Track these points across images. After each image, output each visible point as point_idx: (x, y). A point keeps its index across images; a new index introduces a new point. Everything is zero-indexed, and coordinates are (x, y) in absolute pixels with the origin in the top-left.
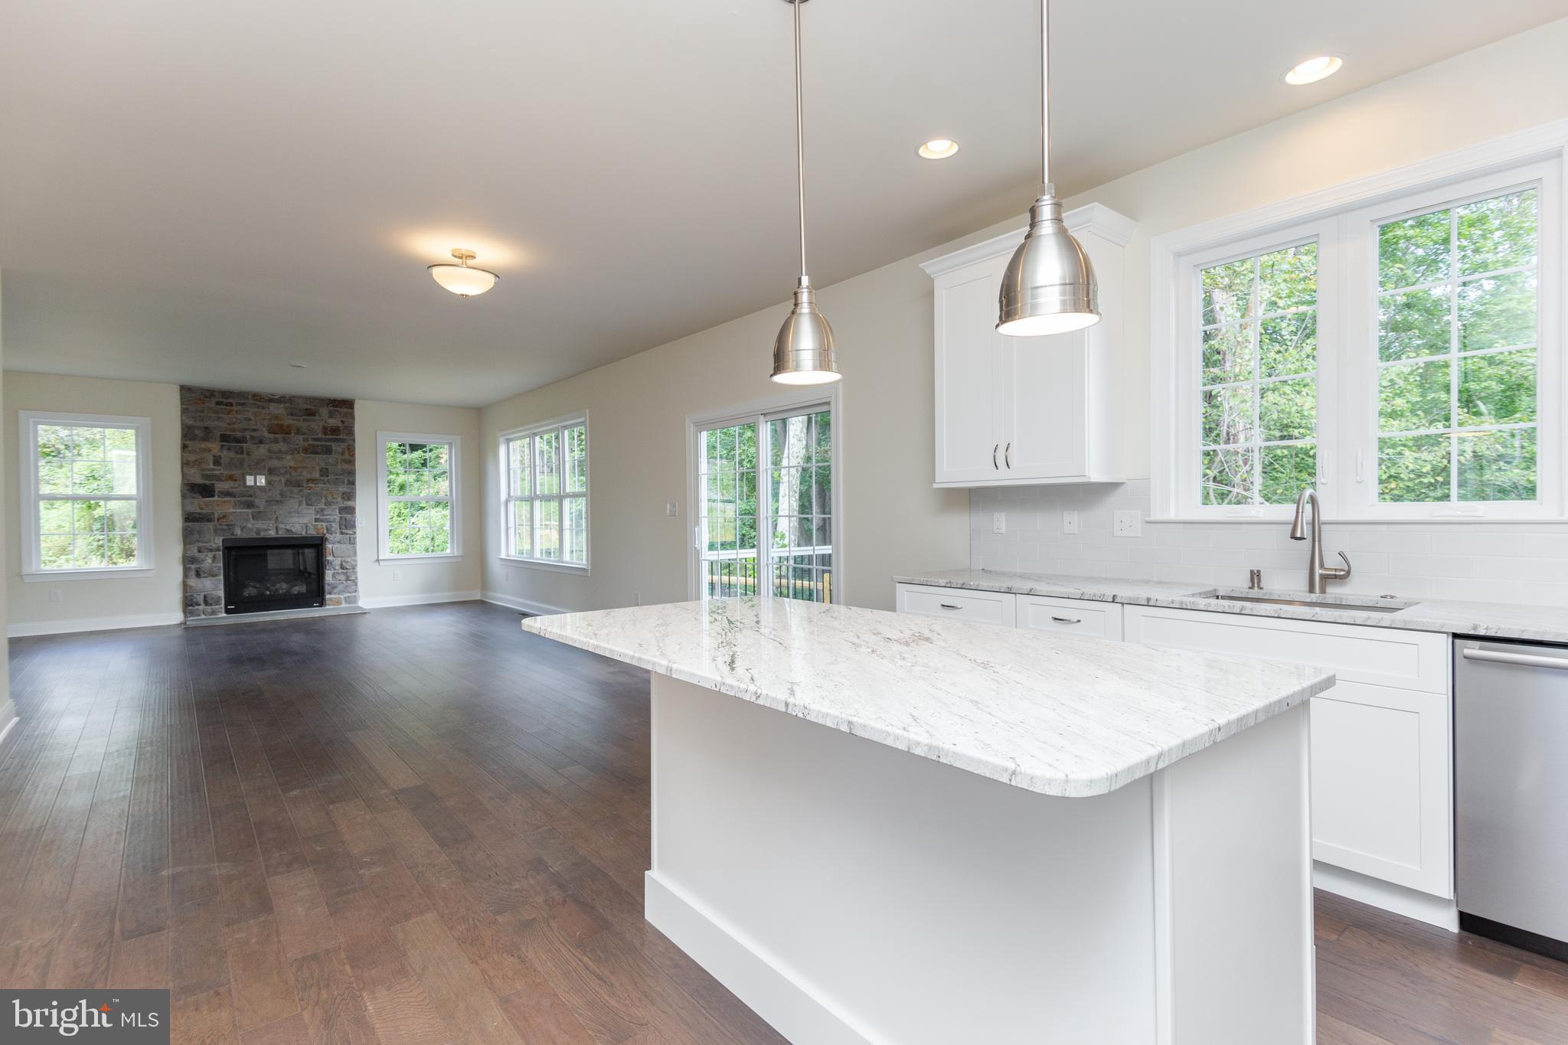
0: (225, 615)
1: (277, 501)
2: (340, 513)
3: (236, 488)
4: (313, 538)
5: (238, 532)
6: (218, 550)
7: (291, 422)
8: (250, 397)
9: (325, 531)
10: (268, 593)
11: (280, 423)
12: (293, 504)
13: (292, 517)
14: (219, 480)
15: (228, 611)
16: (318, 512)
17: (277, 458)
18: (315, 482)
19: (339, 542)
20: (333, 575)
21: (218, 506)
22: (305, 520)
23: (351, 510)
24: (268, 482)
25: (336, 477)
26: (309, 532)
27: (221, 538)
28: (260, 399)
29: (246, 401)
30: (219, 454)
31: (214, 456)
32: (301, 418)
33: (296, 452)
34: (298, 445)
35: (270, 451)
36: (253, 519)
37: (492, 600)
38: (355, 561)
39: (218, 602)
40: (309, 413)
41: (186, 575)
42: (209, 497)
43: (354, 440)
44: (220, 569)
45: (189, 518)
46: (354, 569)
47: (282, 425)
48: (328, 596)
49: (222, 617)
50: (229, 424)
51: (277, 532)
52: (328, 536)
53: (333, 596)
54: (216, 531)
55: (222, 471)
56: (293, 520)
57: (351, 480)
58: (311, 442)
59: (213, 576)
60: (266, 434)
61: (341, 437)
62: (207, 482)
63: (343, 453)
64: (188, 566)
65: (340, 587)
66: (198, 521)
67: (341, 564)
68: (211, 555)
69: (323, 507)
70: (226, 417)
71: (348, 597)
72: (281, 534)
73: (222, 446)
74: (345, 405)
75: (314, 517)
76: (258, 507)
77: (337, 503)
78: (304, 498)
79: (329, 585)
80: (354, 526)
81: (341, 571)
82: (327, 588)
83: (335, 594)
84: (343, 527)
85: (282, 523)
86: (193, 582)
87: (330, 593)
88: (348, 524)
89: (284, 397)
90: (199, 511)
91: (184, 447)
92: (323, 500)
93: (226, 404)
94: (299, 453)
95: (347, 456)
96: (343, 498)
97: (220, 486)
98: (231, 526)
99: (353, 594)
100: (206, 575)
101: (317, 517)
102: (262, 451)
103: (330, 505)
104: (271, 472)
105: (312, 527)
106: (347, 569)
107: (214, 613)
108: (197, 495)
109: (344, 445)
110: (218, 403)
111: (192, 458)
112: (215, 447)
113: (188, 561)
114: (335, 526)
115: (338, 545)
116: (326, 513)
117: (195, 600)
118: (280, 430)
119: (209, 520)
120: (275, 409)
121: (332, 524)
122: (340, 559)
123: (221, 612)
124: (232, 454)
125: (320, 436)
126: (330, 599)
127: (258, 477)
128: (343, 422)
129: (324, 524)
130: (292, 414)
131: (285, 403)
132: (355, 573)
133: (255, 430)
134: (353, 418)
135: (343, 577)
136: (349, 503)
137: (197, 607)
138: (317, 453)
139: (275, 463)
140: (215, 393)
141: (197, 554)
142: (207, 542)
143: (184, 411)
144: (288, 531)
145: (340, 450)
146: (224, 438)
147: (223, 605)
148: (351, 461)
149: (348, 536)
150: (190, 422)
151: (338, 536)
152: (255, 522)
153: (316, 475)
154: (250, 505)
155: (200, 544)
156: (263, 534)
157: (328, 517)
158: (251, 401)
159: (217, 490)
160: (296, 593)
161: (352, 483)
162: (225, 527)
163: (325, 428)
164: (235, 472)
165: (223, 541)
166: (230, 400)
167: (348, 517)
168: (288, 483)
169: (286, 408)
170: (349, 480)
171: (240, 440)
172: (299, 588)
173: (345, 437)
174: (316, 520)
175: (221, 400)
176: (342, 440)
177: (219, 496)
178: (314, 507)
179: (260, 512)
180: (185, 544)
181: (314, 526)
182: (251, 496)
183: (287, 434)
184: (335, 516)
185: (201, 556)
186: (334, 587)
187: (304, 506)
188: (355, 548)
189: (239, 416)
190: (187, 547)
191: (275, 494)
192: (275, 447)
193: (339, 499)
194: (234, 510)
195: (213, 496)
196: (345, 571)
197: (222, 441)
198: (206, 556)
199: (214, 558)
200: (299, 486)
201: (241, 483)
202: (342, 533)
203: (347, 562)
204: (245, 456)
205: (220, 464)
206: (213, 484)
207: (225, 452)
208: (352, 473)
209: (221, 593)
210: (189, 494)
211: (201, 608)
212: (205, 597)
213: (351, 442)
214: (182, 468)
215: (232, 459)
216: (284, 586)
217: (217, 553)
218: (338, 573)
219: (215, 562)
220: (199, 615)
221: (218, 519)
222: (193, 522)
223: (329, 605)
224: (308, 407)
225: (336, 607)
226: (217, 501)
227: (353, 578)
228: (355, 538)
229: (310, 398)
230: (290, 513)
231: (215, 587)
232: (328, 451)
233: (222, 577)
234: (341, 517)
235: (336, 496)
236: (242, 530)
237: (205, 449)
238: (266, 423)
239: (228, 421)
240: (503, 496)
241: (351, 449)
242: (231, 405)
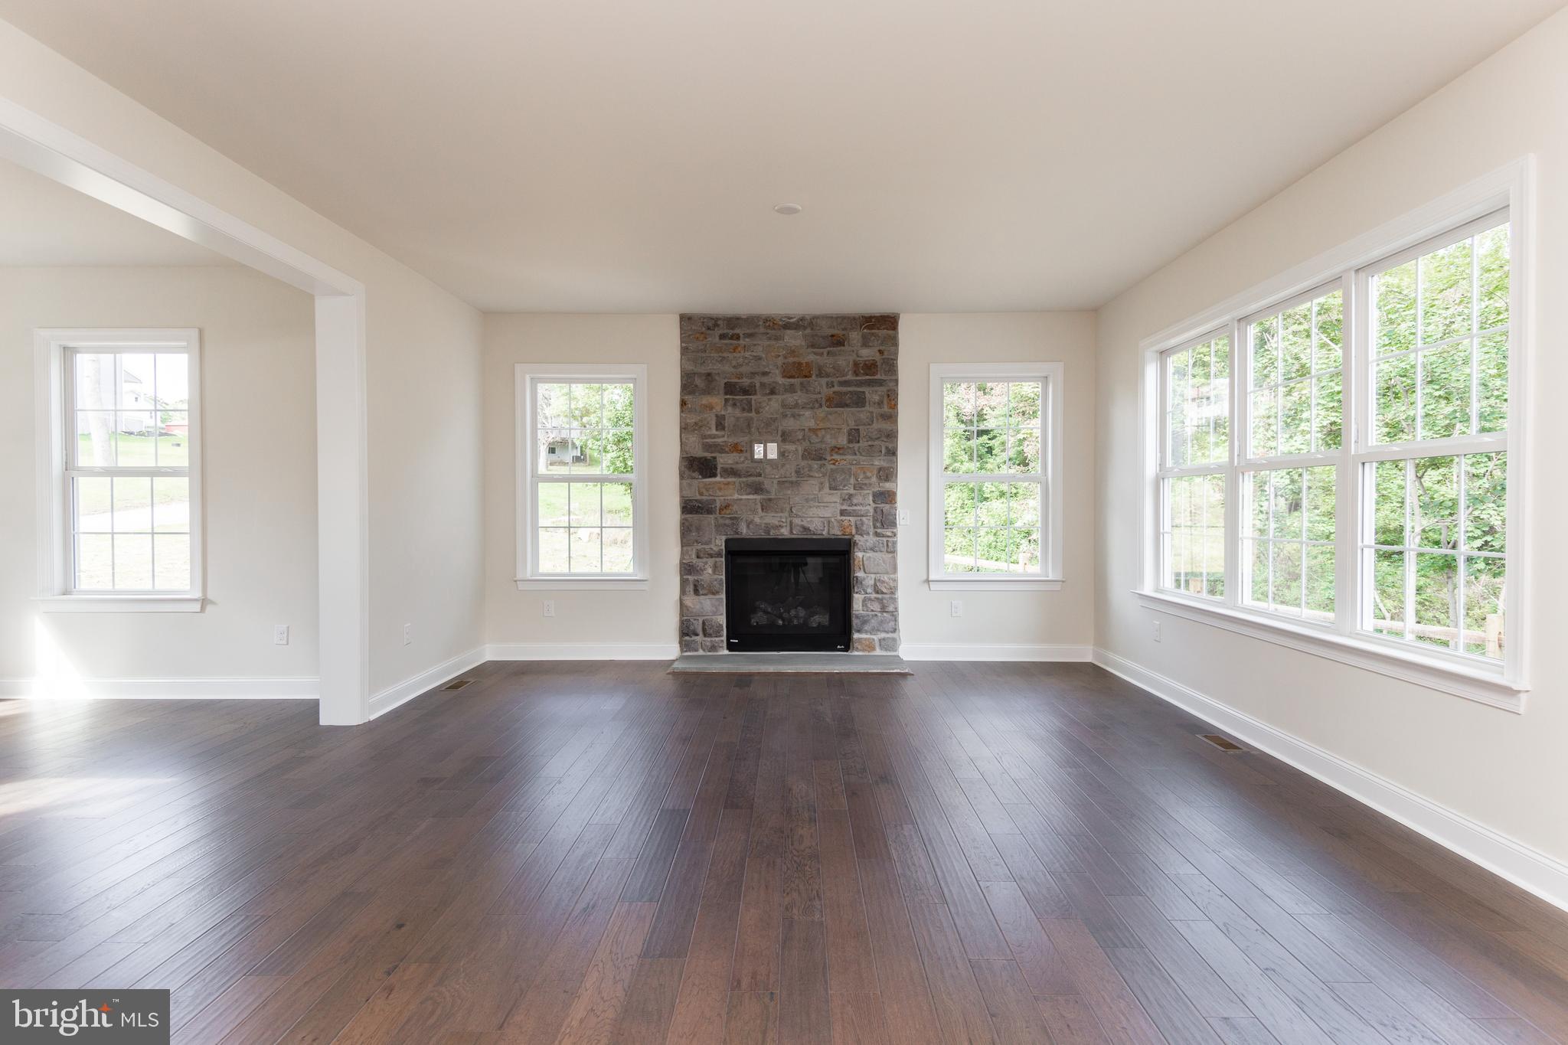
0: (726, 652)
1: (792, 482)
2: (874, 501)
3: (743, 462)
4: (838, 541)
5: (744, 531)
6: (719, 555)
7: (811, 358)
8: (761, 323)
9: (854, 532)
10: (780, 622)
11: (796, 359)
12: (810, 487)
13: (811, 507)
14: (722, 451)
15: (731, 647)
16: (844, 500)
17: (793, 416)
18: (841, 452)
19: (872, 549)
20: (864, 601)
21: (723, 490)
22: (827, 513)
23: (889, 497)
24: (782, 454)
25: (870, 443)
26: (832, 532)
27: (724, 538)
28: (773, 326)
29: (756, 330)
30: (723, 413)
31: (717, 416)
32: (825, 351)
33: (817, 405)
34: (820, 393)
35: (784, 405)
36: (762, 510)
37: (1112, 667)
38: (895, 580)
39: (718, 634)
40: (838, 342)
41: (683, 592)
42: (710, 477)
43: (897, 381)
44: (721, 584)
45: (690, 508)
46: (892, 593)
47: (800, 364)
48: (856, 636)
50: (734, 367)
51: (791, 532)
52: (857, 538)
53: (863, 636)
54: (717, 526)
55: (725, 439)
56: (813, 512)
57: (890, 446)
58: (837, 388)
59: (713, 594)
60: (780, 380)
61: (878, 377)
62: (708, 455)
63: (880, 404)
64: (685, 577)
65: (874, 622)
66: (697, 512)
67: (875, 585)
68: (711, 561)
69: (852, 491)
70: (731, 356)
71: (884, 639)
72: (797, 534)
73: (726, 400)
74: (887, 323)
75: (839, 507)
76: (768, 492)
77: (870, 484)
78: (827, 478)
79: (857, 617)
80: (893, 524)
81: (874, 595)
82: (855, 622)
83: (866, 632)
84: (878, 525)
85: (797, 516)
86: (691, 601)
87: (859, 631)
88: (885, 521)
89: (802, 319)
90: (699, 497)
91: (683, 403)
92: (852, 481)
93: (732, 338)
94: (821, 406)
95: (886, 409)
96: (879, 478)
97: (724, 460)
98: (735, 519)
99: (890, 635)
100: (705, 592)
101: (844, 507)
102: (772, 406)
103: (861, 488)
104: (785, 437)
105: (835, 524)
106: (883, 593)
107: (713, 648)
108: (696, 475)
109: (882, 390)
110: (722, 337)
111: (692, 419)
112: (717, 401)
113: (687, 569)
114: (868, 522)
115: (870, 554)
116: (855, 501)
117: (692, 628)
118: (798, 371)
119: (710, 512)
120: (794, 339)
121: (864, 519)
122: (873, 576)
123: (722, 647)
124: (738, 412)
125: (850, 377)
126: (860, 640)
127: (768, 444)
128: (881, 352)
129: (851, 518)
130: (813, 346)
131: (805, 328)
132: (894, 600)
133: (765, 374)
134: (896, 345)
135: (876, 607)
136: (888, 486)
137: (694, 638)
138: (847, 406)
139: (790, 424)
140: (719, 323)
141: (695, 560)
142: (707, 543)
143: (684, 351)
144: (806, 529)
145: (876, 398)
146: (730, 389)
147: (724, 638)
148: (891, 417)
149: (885, 539)
150: (690, 367)
151: (870, 540)
152: (764, 514)
153: (843, 440)
154: (758, 489)
155: (700, 547)
156: (773, 534)
157: (858, 508)
158: (762, 330)
159: (719, 467)
160: (815, 625)
161: (893, 453)
162: (728, 522)
163: (856, 364)
164: (742, 440)
165: (727, 541)
166: (737, 331)
167: (886, 507)
168: (808, 455)
169: (805, 336)
170: (887, 448)
171: (747, 391)
172: (820, 619)
173: (883, 377)
174: (843, 513)
175: (725, 331)
176: (880, 383)
177: (721, 476)
178: (839, 492)
179: (770, 500)
180: (682, 546)
181: (838, 521)
182: (760, 475)
183: (806, 377)
184: (866, 504)
185: (699, 563)
186: (865, 622)
187: (826, 490)
188: (894, 559)
189: (747, 354)
190: (685, 548)
191: (790, 469)
192: (791, 399)
193: (874, 479)
194: (740, 497)
195: (714, 475)
196: (880, 596)
197: (726, 394)
198: (706, 563)
199: (715, 567)
200: (821, 459)
201: (748, 455)
202: (877, 534)
203: (883, 582)
204: (753, 414)
205: (723, 428)
206: (715, 458)
207: (730, 409)
208: (892, 436)
209: (722, 620)
210: (687, 472)
211: (699, 639)
212: (704, 623)
213: (891, 384)
214: (681, 436)
215: (738, 419)
216: (802, 612)
217: (717, 559)
218: (870, 599)
219: (714, 573)
220: (697, 650)
221: (721, 510)
222: (691, 513)
223: (857, 650)
224: (835, 332)
225: (867, 653)
226: (720, 483)
227: (891, 609)
228: (895, 543)
229: (837, 318)
230: (807, 500)
231: (715, 609)
232: (860, 401)
233: (724, 596)
234: (875, 510)
235: (869, 474)
236: (748, 527)
237: (706, 406)
238: (780, 361)
239: (734, 363)
240: (1151, 469)
241: (892, 397)
242: (738, 337)
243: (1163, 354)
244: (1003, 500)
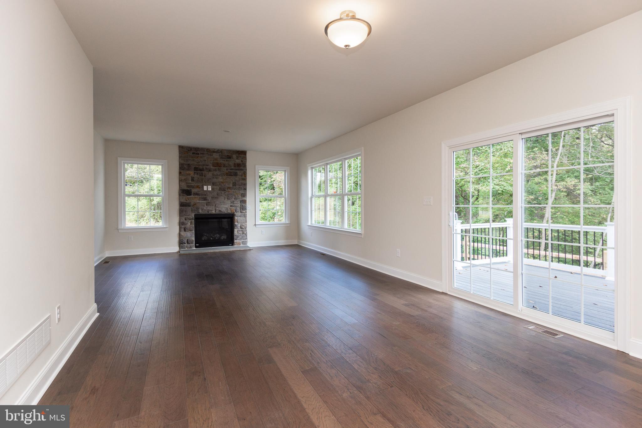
0: (195, 248)
1: (216, 197)
2: (240, 203)
3: (200, 191)
4: (229, 214)
5: (200, 212)
6: (193, 219)
7: (222, 161)
8: (206, 150)
9: (234, 211)
10: (212, 239)
11: (217, 162)
12: (222, 199)
13: (222, 204)
14: (193, 188)
15: (196, 247)
16: (232, 202)
17: (216, 178)
18: (231, 188)
19: (240, 216)
20: (237, 231)
21: (194, 199)
22: (226, 206)
23: (245, 202)
24: (212, 189)
25: (239, 186)
26: (228, 212)
27: (194, 214)
28: (210, 151)
29: (204, 152)
30: (194, 176)
31: (192, 177)
32: (225, 160)
33: (223, 175)
34: (224, 172)
35: (213, 175)
36: (206, 205)
37: (302, 244)
38: (246, 225)
39: (192, 243)
40: (229, 157)
41: (180, 230)
42: (189, 195)
43: (246, 169)
44: (193, 228)
45: (182, 205)
46: (246, 228)
47: (218, 163)
48: (235, 241)
49: (194, 250)
50: (197, 163)
51: (216, 212)
52: (235, 213)
53: (237, 241)
54: (192, 211)
55: (194, 184)
56: (222, 206)
57: (245, 187)
58: (229, 171)
59: (191, 231)
60: (212, 167)
61: (241, 168)
62: (189, 189)
63: (242, 175)
64: (181, 226)
65: (240, 237)
66: (185, 206)
67: (241, 226)
68: (190, 221)
69: (234, 200)
70: (196, 159)
71: (243, 241)
72: (217, 212)
73: (195, 172)
74: (243, 153)
75: (230, 204)
76: (208, 200)
77: (239, 198)
78: (226, 196)
79: (236, 236)
80: (246, 209)
81: (240, 229)
82: (235, 237)
83: (238, 240)
84: (242, 209)
85: (217, 207)
86: (183, 233)
87: (236, 240)
88: (243, 208)
89: (218, 150)
90: (185, 201)
91: (180, 173)
92: (234, 197)
93: (196, 154)
94: (224, 175)
95: (243, 177)
96: (242, 196)
97: (194, 190)
98: (198, 208)
99: (245, 240)
100: (188, 230)
101: (232, 205)
102: (210, 175)
103: (237, 199)
104: (213, 184)
105: (229, 209)
106: (243, 228)
107: (191, 247)
108: (185, 195)
109: (242, 172)
110: (193, 153)
111: (183, 178)
112: (192, 173)
113: (181, 224)
114: (238, 209)
115: (239, 218)
116: (235, 203)
117: (184, 241)
118: (218, 165)
119: (189, 206)
120: (216, 156)
121: (237, 208)
122: (240, 224)
123: (193, 247)
124: (198, 176)
125: (233, 168)
126: (236, 242)
127: (208, 186)
128: (242, 161)
129: (234, 208)
130: (222, 158)
131: (219, 153)
132: (246, 230)
133: (208, 165)
134: (246, 159)
135: (241, 232)
136: (244, 198)
137: (184, 245)
138: (232, 176)
139: (215, 180)
140: (192, 149)
141: (184, 221)
142: (188, 216)
143: (180, 157)
144: (220, 211)
145: (241, 174)
146: (196, 169)
147: (194, 244)
148: (245, 179)
149: (243, 213)
150: (182, 162)
151: (239, 214)
152: (207, 207)
153: (231, 185)
154: (205, 199)
155: (186, 217)
156: (210, 212)
157: (236, 205)
158: (206, 152)
159: (192, 192)
160: (222, 239)
161: (245, 189)
162: (195, 209)
163: (235, 164)
164: (200, 184)
165: (194, 215)
166: (198, 152)
167: (244, 204)
168: (220, 189)
169: (219, 155)
170: (244, 188)
171: (201, 170)
172: (224, 237)
173: (243, 168)
174: (231, 206)
175: (194, 152)
176: (242, 170)
177: (193, 195)
178: (230, 200)
179: (209, 202)
180: (180, 217)
181: (230, 209)
182: (206, 195)
183: (220, 167)
184: (238, 204)
185: (186, 222)
186: (238, 237)
187: (226, 200)
188: (246, 219)
189: (201, 159)
190: (181, 217)
191: (215, 193)
192: (215, 173)
193: (240, 197)
194: (199, 202)
195: (191, 195)
196: (242, 229)
197: (195, 170)
198: (188, 222)
199: (191, 223)
200: (224, 191)
201: (202, 189)
202: (241, 212)
203: (243, 225)
204: (203, 177)
205: (194, 181)
206: (191, 190)
207: (196, 175)
208: (245, 185)
209: (194, 239)
210: (182, 194)
211: (186, 245)
212: (187, 240)
213: (245, 170)
214: (179, 183)
215: (198, 178)
216: (218, 236)
217: (192, 220)
218: (239, 230)
219: (190, 224)
220: (185, 248)
221: (193, 205)
222: (183, 207)
223: (236, 245)
224: (228, 154)
225: (238, 246)
226: (193, 197)
227: (245, 233)
228: (246, 215)
229: (229, 151)
230: (220, 202)
231: (191, 235)
232: (236, 175)
233: (194, 231)
234: (241, 206)
235: (239, 195)
236: (202, 210)
237: (188, 174)
238: (212, 162)
239: (197, 161)
240: (310, 195)
241: (245, 174)
242: (198, 154)
243: (312, 168)
244: (266, 202)
